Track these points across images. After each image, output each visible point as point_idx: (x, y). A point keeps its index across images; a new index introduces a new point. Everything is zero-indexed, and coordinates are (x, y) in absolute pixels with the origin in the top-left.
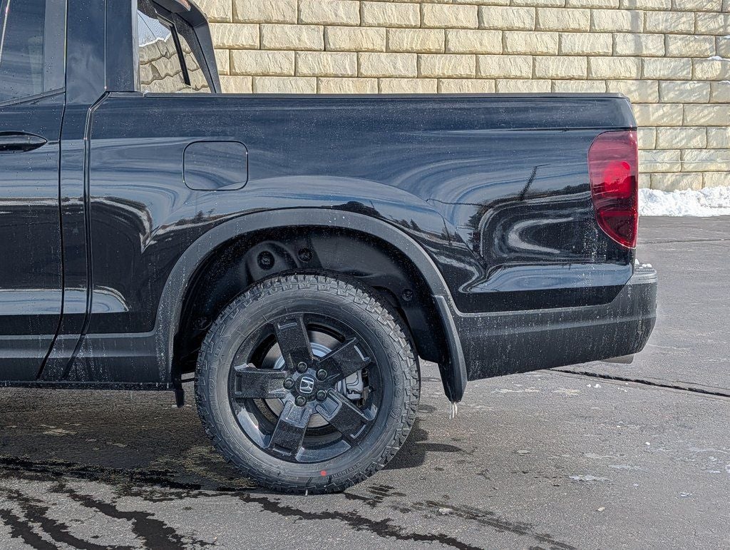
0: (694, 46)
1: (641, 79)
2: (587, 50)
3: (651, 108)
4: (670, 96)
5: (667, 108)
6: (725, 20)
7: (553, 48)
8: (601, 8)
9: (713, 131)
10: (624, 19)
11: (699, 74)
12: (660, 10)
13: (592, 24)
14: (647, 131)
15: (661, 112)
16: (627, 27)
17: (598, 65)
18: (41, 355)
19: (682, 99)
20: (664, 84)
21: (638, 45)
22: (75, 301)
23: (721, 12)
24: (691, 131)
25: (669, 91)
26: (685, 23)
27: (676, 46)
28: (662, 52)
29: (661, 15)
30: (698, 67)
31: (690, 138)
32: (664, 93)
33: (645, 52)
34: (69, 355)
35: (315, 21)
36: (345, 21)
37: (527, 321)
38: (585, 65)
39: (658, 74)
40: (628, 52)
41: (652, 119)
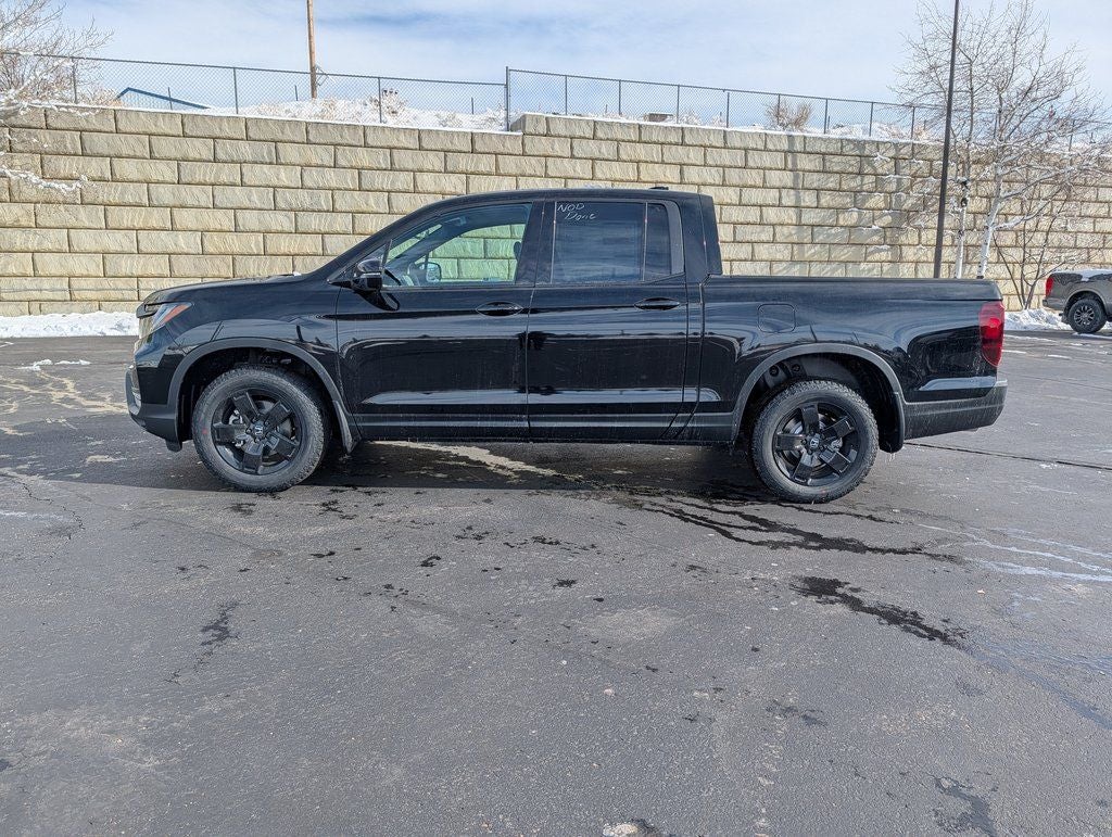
0: (839, 200)
1: (799, 225)
2: (760, 202)
3: (806, 247)
4: (820, 238)
5: (818, 247)
6: (862, 181)
7: (735, 200)
8: (771, 169)
9: (850, 266)
10: (788, 178)
11: (841, 222)
12: (814, 172)
13: (764, 181)
14: (802, 265)
15: (813, 251)
16: (790, 184)
17: (768, 214)
18: (667, 425)
19: (828, 241)
20: (816, 229)
21: (798, 198)
22: (690, 395)
23: (859, 174)
24: (834, 265)
25: (820, 234)
26: (832, 182)
27: (826, 200)
28: (815, 205)
29: (816, 176)
30: (841, 217)
31: (834, 270)
32: (816, 235)
33: (802, 204)
34: (682, 425)
35: (558, 175)
36: (581, 176)
37: (941, 406)
38: (758, 213)
39: (812, 221)
40: (790, 204)
41: (806, 255)
